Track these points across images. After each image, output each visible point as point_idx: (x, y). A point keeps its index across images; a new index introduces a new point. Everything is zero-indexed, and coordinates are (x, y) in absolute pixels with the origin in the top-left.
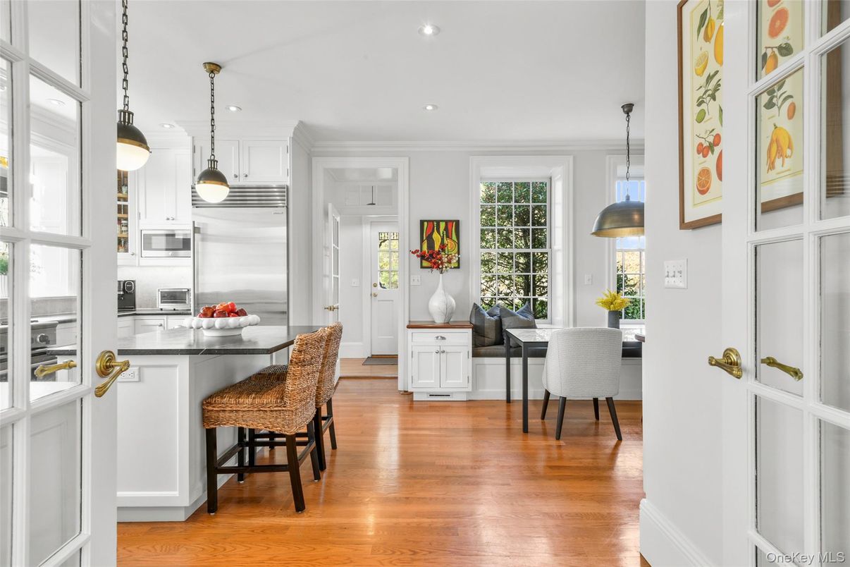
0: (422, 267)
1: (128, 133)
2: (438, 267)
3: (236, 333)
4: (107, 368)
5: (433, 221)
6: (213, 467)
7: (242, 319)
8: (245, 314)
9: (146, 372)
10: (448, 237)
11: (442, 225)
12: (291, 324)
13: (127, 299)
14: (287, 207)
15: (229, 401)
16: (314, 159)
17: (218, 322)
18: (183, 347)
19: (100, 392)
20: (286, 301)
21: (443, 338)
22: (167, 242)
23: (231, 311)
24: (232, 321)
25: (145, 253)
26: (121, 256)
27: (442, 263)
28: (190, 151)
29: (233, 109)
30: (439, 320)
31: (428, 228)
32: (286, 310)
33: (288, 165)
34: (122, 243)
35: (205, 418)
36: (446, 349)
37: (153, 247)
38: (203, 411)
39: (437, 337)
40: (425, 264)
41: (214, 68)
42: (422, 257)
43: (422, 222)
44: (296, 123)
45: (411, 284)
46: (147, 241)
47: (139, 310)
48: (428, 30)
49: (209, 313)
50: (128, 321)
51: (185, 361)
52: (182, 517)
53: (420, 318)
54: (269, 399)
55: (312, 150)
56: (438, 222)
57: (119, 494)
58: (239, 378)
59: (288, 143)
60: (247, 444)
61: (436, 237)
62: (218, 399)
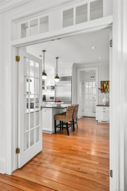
0: (101, 92)
1: (44, 74)
2: (104, 92)
3: (60, 105)
4: (41, 108)
5: (104, 81)
6: (56, 126)
7: (61, 103)
8: (61, 102)
9: (47, 110)
10: (107, 85)
11: (106, 82)
12: (72, 104)
13: (44, 99)
14: (71, 80)
15: (58, 116)
16: (77, 69)
17: (57, 103)
18: (52, 107)
19: (41, 110)
20: (71, 99)
21: (105, 109)
22: (51, 88)
23: (59, 101)
24: (59, 103)
25: (47, 90)
26: (43, 91)
27: (105, 91)
28: (54, 70)
29: (61, 63)
30: (105, 104)
31: (103, 83)
32: (71, 101)
33: (72, 72)
34: (43, 88)
35: (54, 118)
36: (105, 111)
37: (49, 89)
38: (54, 117)
39: (104, 108)
40: (102, 91)
41: (57, 58)
42: (101, 90)
43: (101, 82)
44: (73, 64)
45: (99, 96)
46: (48, 88)
47: (46, 100)
48: (93, 48)
49: (56, 102)
50: (44, 102)
51: (51, 109)
52: (51, 133)
53: (100, 104)
54: (63, 116)
55: (77, 67)
56: (105, 81)
57: (43, 128)
58: (60, 113)
59: (72, 67)
60: (62, 124)
61: (105, 85)
62: (56, 116)
